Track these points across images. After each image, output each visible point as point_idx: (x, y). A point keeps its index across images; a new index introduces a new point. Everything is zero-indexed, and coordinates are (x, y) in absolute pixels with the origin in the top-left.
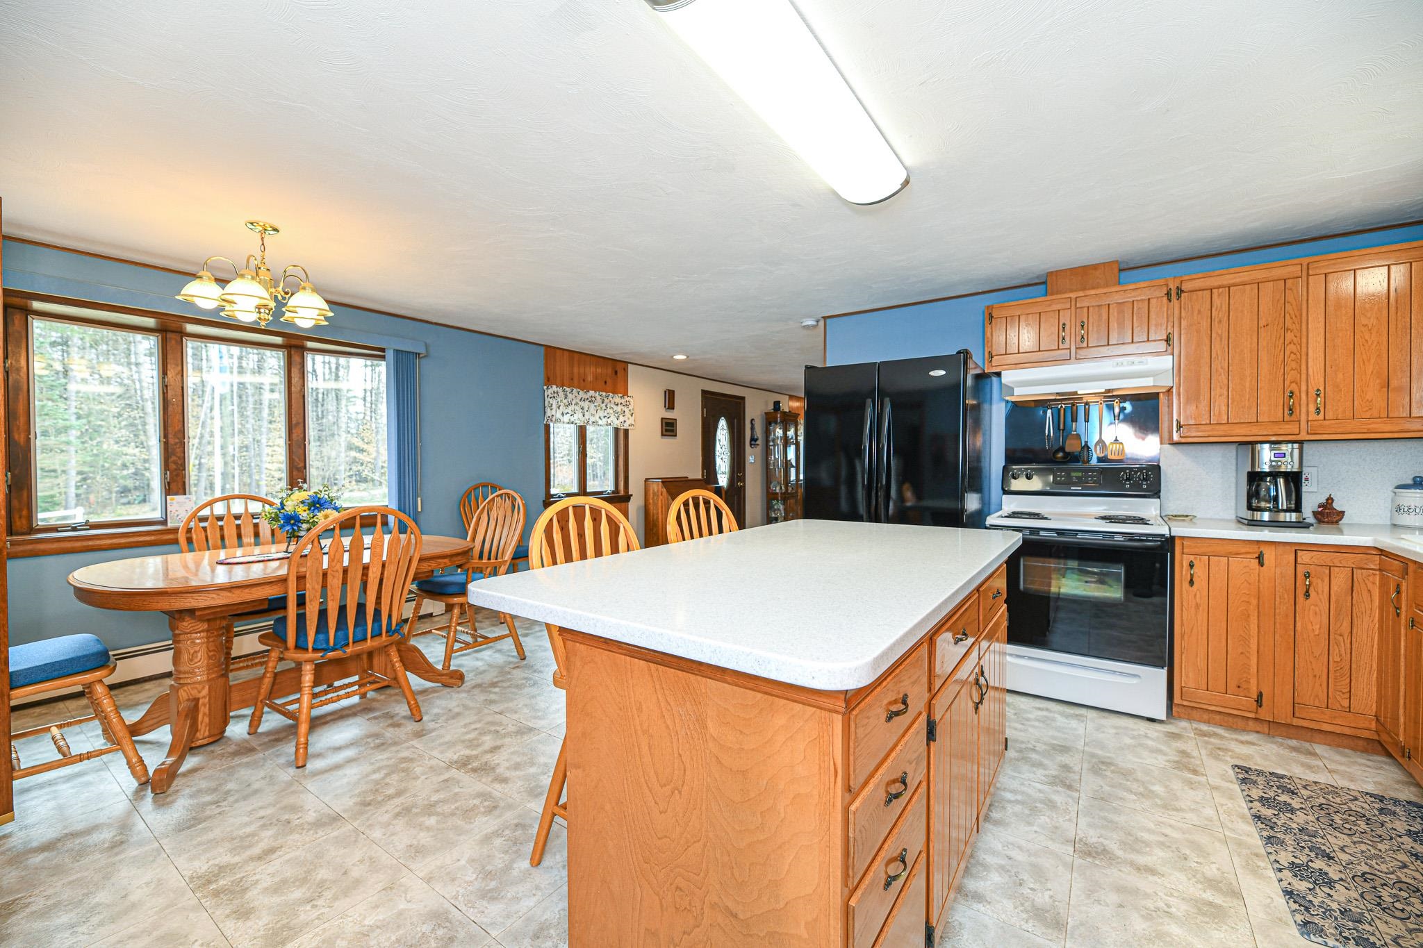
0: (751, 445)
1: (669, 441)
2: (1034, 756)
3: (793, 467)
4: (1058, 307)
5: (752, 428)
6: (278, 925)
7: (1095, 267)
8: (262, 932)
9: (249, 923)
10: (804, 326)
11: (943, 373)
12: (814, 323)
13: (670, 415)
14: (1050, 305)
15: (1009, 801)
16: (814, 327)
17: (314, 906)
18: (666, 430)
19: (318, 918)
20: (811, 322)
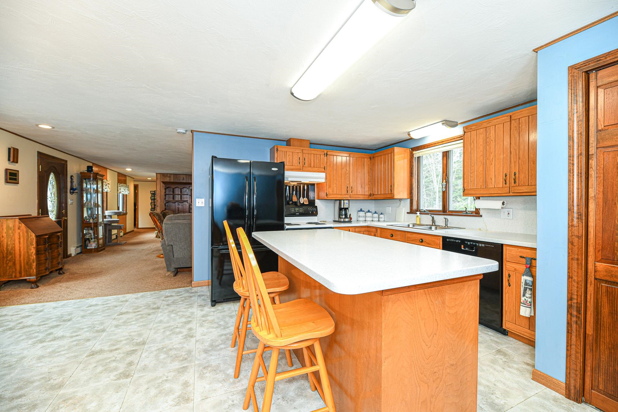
0: (70, 192)
1: (11, 187)
3: (100, 207)
5: (72, 182)
7: (304, 140)
10: (178, 133)
12: (185, 132)
13: (13, 167)
16: (184, 133)
18: (10, 179)
20: (182, 131)
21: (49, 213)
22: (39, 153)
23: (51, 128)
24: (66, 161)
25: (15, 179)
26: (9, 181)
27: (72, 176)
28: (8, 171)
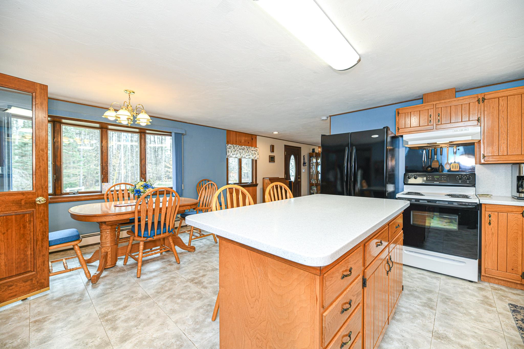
0: (303, 165)
1: (272, 164)
2: (416, 293)
3: (320, 173)
4: (428, 108)
5: (304, 159)
6: (125, 334)
7: (444, 91)
8: (119, 336)
9: (116, 332)
10: (322, 120)
11: (377, 136)
12: (326, 118)
13: (272, 154)
14: (424, 107)
15: (404, 312)
16: (326, 120)
17: (137, 328)
19: (138, 333)
20: (325, 118)
21: (291, 177)
22: (285, 146)
23: (277, 133)
24: (300, 148)
25: (273, 160)
26: (270, 161)
27: (304, 156)
28: (270, 156)
